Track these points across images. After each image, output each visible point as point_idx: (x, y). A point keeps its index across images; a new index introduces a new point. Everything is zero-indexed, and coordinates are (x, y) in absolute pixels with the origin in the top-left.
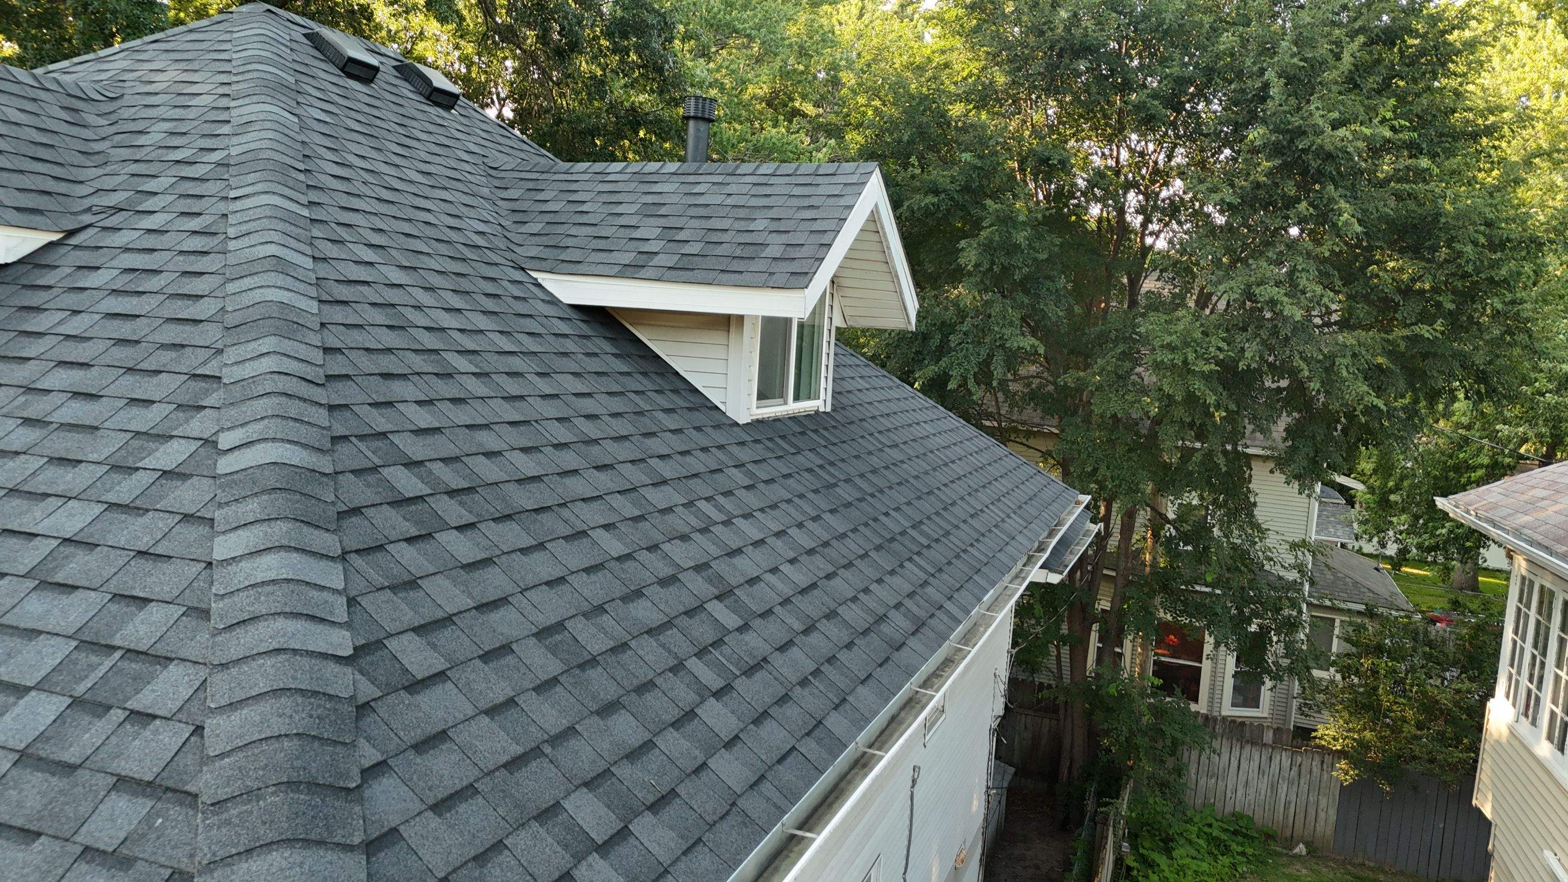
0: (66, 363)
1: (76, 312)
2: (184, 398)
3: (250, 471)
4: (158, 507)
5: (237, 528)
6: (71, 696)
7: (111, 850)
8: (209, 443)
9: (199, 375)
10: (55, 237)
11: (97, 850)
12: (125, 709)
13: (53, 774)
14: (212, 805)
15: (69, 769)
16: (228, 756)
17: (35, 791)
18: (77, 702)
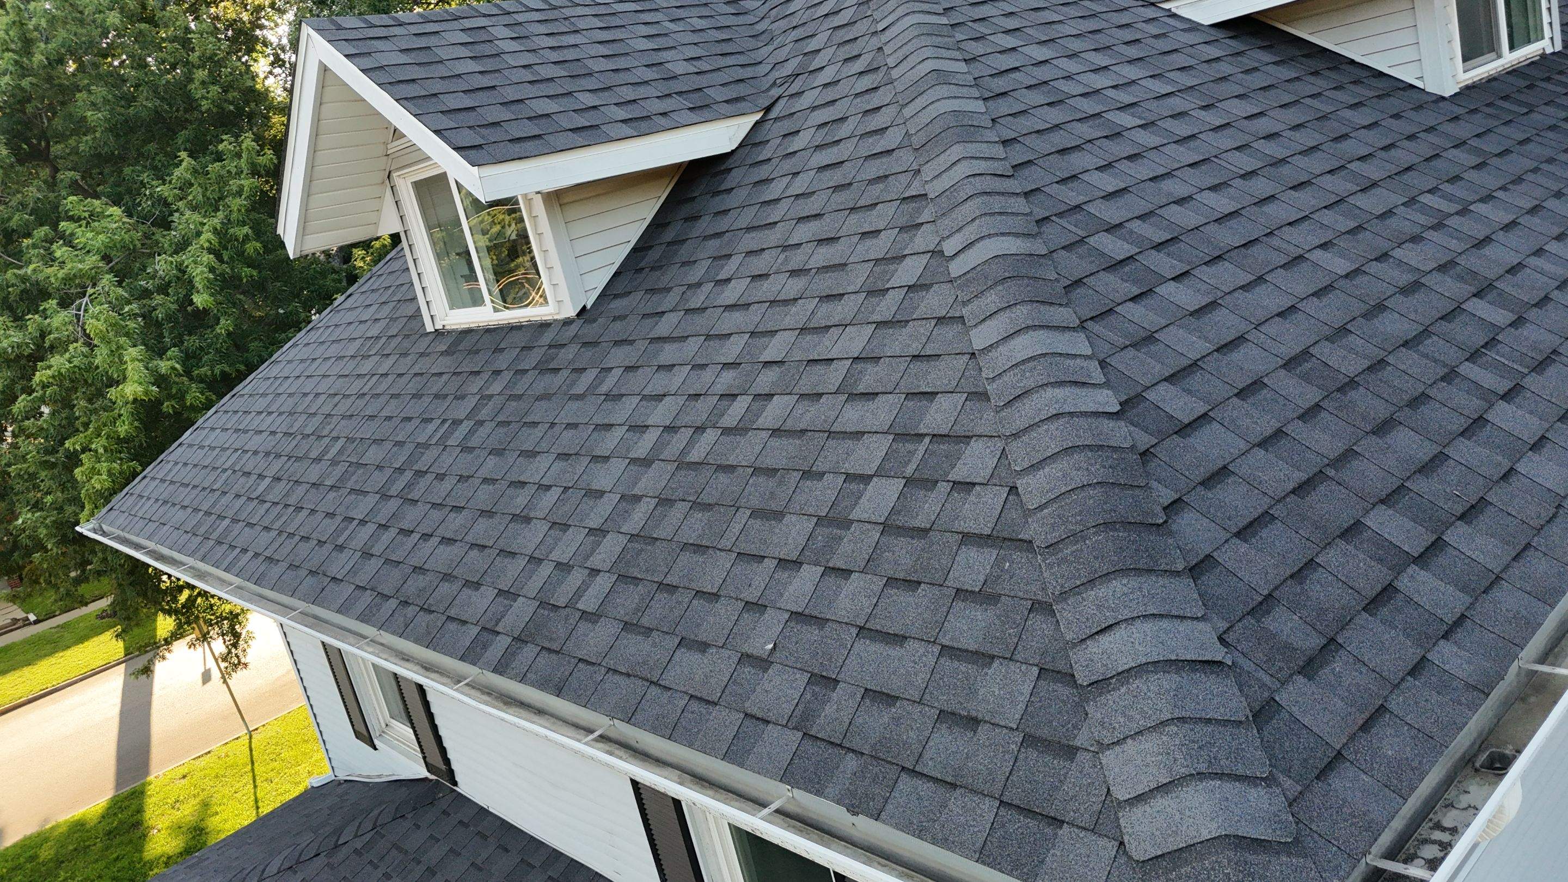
0: (803, 218)
1: (796, 174)
2: (902, 221)
3: (979, 269)
4: (914, 317)
5: (984, 320)
6: (904, 477)
7: (977, 590)
8: (937, 253)
9: (908, 198)
10: (758, 116)
11: (967, 591)
12: (948, 481)
13: (913, 538)
14: (1046, 547)
15: (923, 532)
16: (1046, 508)
17: (904, 551)
18: (909, 482)
